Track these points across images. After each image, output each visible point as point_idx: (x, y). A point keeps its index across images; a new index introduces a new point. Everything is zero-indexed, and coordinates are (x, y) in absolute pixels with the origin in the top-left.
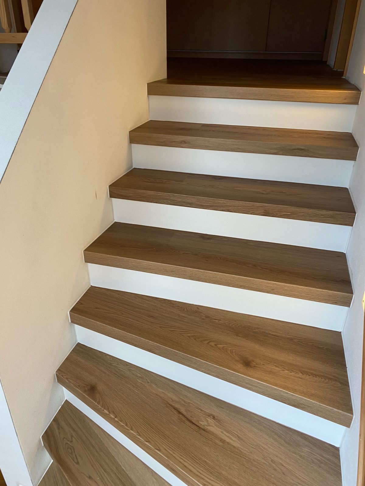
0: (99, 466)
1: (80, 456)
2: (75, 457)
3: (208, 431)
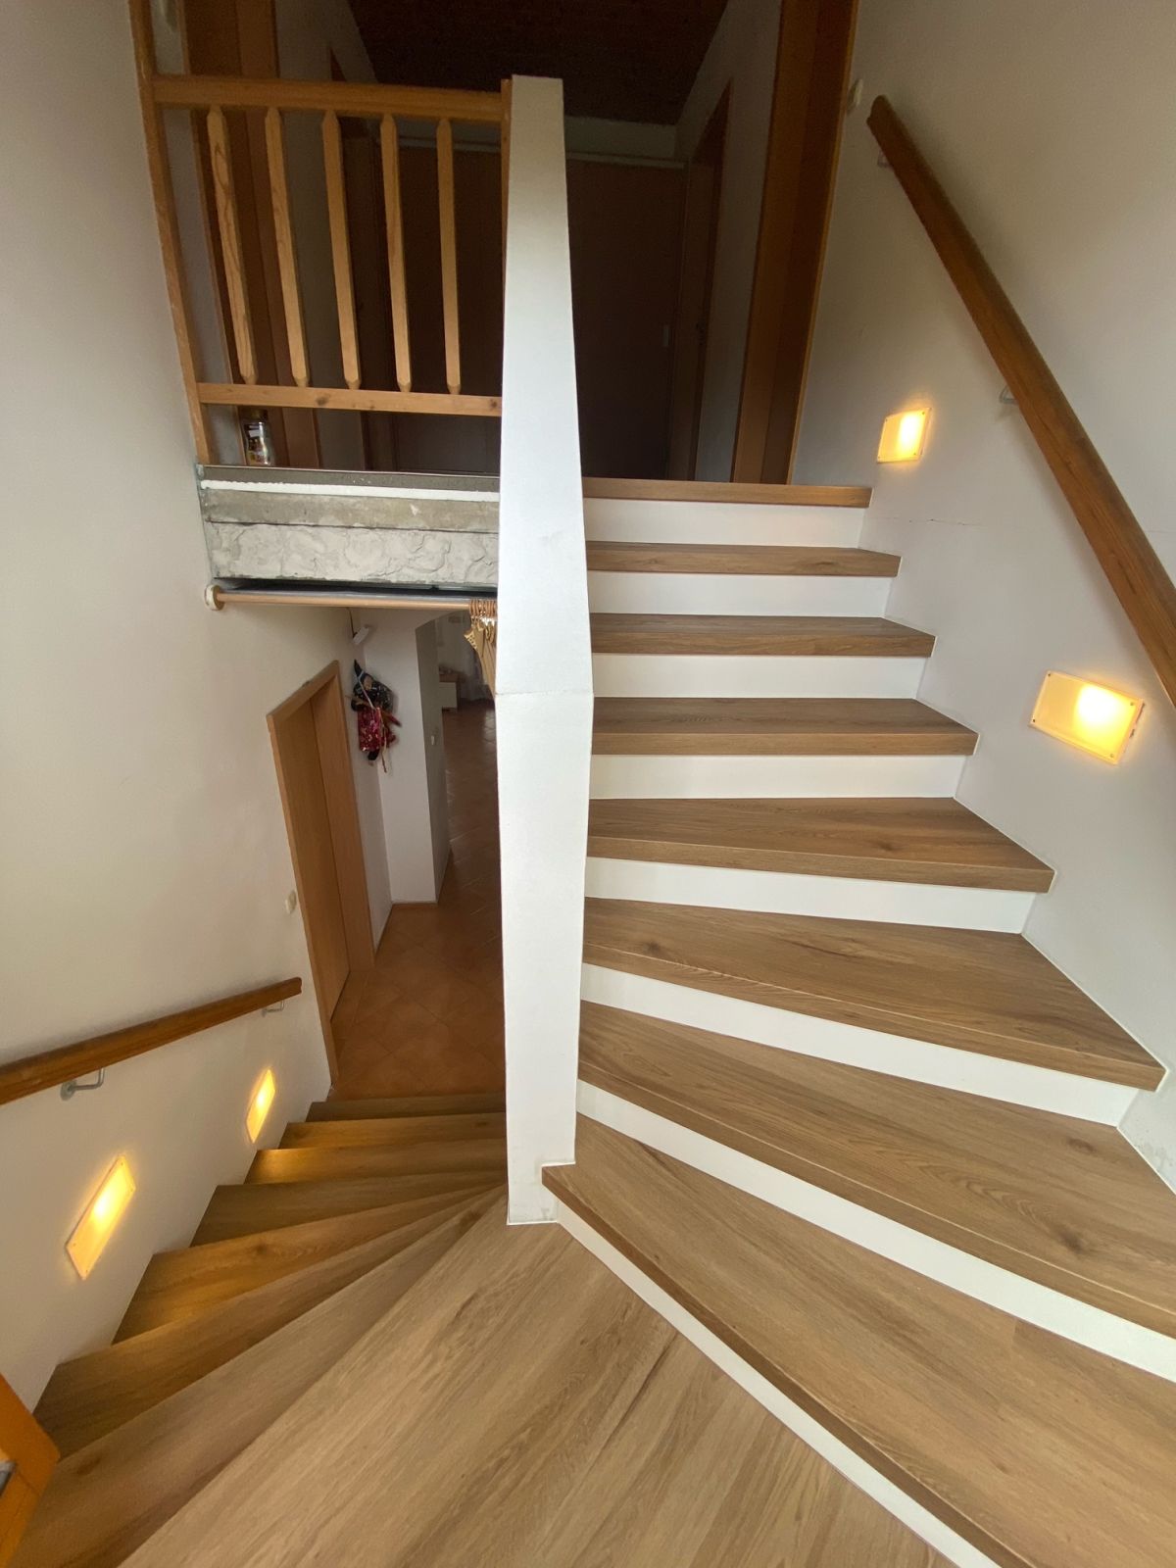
3: (862, 958)
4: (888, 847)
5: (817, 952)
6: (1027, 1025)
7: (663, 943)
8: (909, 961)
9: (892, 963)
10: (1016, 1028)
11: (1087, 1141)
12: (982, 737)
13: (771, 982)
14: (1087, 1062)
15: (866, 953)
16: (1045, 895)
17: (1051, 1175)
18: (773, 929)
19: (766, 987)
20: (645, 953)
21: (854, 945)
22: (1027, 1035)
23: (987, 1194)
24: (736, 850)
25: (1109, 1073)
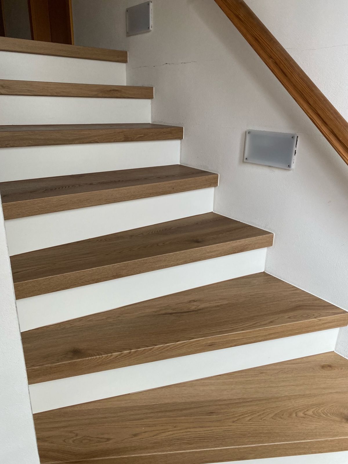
0: (131, 422)
1: (102, 434)
2: (98, 439)
3: (203, 309)
4: (197, 242)
5: (179, 314)
6: (291, 314)
7: (82, 346)
8: (226, 302)
9: (218, 306)
10: (287, 318)
11: (328, 364)
12: (220, 176)
13: (162, 343)
14: (320, 323)
15: (202, 306)
16: (271, 247)
17: (324, 388)
18: (148, 311)
19: (160, 348)
20: (71, 359)
21: (195, 303)
22: (293, 319)
23: (305, 414)
24: (117, 265)
25: (330, 324)
